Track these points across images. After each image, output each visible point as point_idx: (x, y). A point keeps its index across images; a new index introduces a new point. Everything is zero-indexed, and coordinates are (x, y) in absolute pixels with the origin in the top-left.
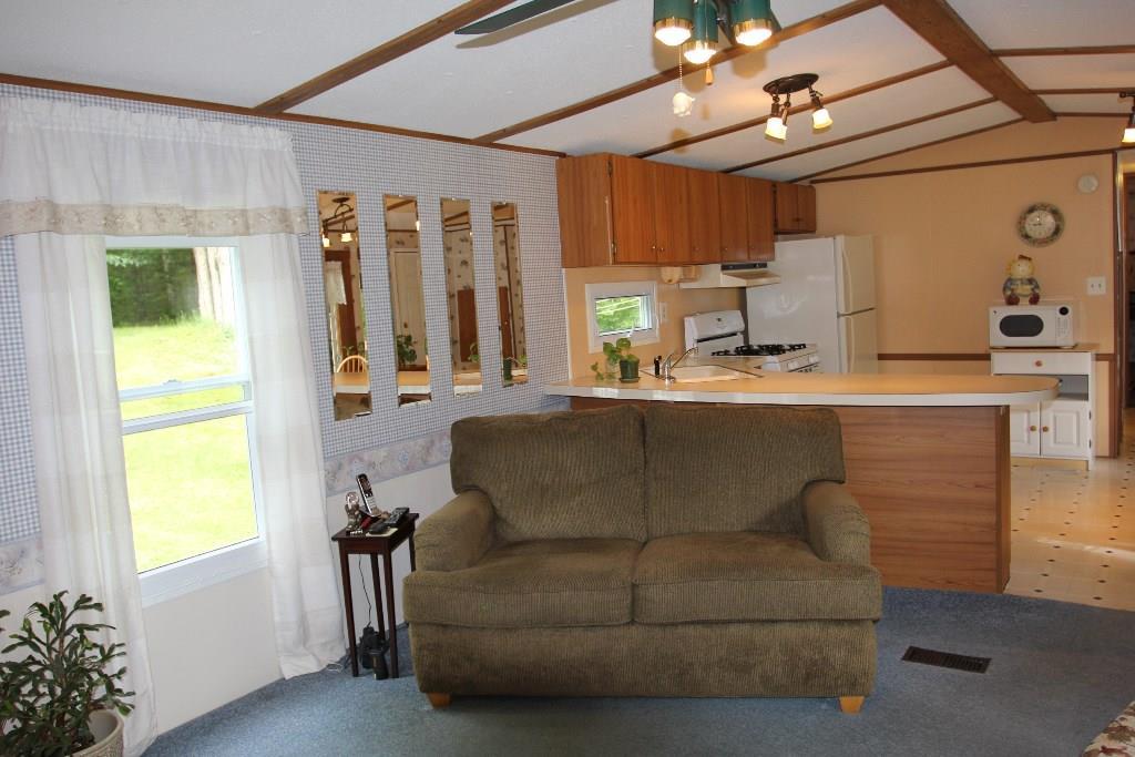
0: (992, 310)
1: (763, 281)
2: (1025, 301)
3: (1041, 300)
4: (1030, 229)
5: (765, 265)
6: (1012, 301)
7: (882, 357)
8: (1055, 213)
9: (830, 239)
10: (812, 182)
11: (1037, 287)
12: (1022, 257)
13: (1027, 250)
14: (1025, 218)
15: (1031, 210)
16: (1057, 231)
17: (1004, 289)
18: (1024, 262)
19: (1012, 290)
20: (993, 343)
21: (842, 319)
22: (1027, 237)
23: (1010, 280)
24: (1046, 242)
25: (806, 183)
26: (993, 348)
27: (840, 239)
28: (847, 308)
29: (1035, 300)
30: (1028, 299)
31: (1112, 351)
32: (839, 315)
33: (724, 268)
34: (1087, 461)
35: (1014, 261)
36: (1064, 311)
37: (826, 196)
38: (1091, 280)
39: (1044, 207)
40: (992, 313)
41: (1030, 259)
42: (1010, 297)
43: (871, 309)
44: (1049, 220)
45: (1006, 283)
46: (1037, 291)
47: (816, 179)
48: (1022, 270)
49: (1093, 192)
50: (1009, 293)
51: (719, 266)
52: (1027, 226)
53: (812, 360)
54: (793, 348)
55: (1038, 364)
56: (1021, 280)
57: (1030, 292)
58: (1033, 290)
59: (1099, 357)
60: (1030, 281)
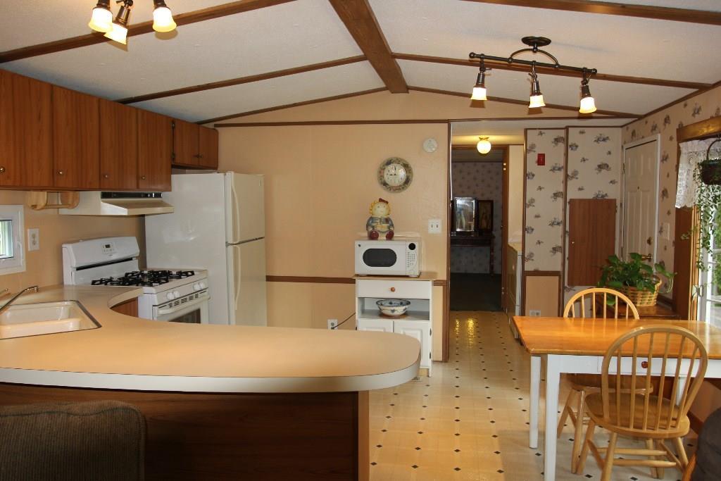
0: (357, 243)
1: (159, 210)
2: (383, 237)
3: (395, 235)
4: (387, 178)
5: (158, 195)
6: (373, 236)
7: (270, 279)
8: (406, 166)
9: (222, 174)
10: (216, 126)
11: (392, 225)
12: (381, 200)
13: (385, 195)
14: (384, 169)
15: (389, 163)
16: (407, 181)
17: (368, 225)
18: (382, 205)
19: (373, 227)
20: (358, 271)
21: (231, 248)
22: (385, 184)
23: (371, 218)
24: (400, 189)
25: (211, 125)
26: (358, 275)
27: (230, 175)
28: (235, 238)
29: (390, 236)
30: (385, 235)
31: (445, 279)
32: (227, 244)
33: (105, 196)
34: (428, 369)
35: (375, 203)
36: (412, 247)
37: (227, 138)
38: (432, 222)
39: (398, 161)
40: (357, 246)
41: (387, 202)
42: (372, 232)
43: (262, 238)
44: (402, 173)
45: (369, 221)
46: (392, 229)
47: (221, 122)
48: (381, 211)
49: (434, 152)
50: (371, 229)
51: (99, 194)
52: (385, 176)
53: (197, 288)
54: (180, 275)
55: (393, 290)
56: (380, 219)
57: (386, 229)
58: (389, 228)
59: (436, 283)
60: (387, 220)
